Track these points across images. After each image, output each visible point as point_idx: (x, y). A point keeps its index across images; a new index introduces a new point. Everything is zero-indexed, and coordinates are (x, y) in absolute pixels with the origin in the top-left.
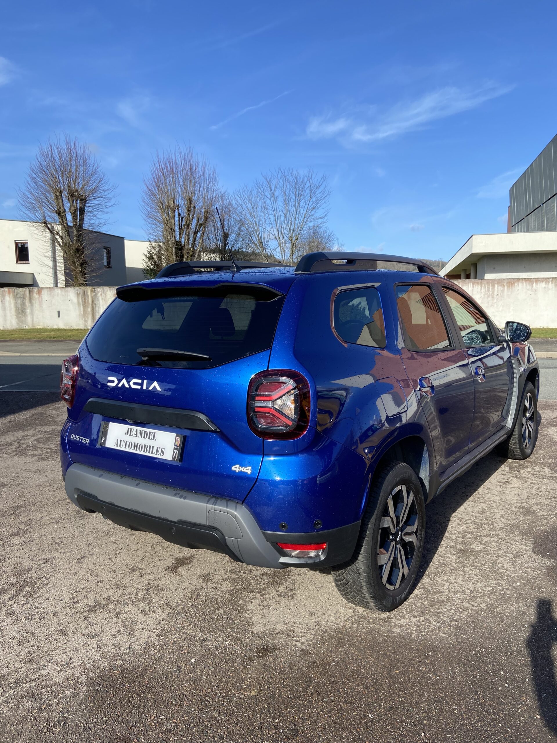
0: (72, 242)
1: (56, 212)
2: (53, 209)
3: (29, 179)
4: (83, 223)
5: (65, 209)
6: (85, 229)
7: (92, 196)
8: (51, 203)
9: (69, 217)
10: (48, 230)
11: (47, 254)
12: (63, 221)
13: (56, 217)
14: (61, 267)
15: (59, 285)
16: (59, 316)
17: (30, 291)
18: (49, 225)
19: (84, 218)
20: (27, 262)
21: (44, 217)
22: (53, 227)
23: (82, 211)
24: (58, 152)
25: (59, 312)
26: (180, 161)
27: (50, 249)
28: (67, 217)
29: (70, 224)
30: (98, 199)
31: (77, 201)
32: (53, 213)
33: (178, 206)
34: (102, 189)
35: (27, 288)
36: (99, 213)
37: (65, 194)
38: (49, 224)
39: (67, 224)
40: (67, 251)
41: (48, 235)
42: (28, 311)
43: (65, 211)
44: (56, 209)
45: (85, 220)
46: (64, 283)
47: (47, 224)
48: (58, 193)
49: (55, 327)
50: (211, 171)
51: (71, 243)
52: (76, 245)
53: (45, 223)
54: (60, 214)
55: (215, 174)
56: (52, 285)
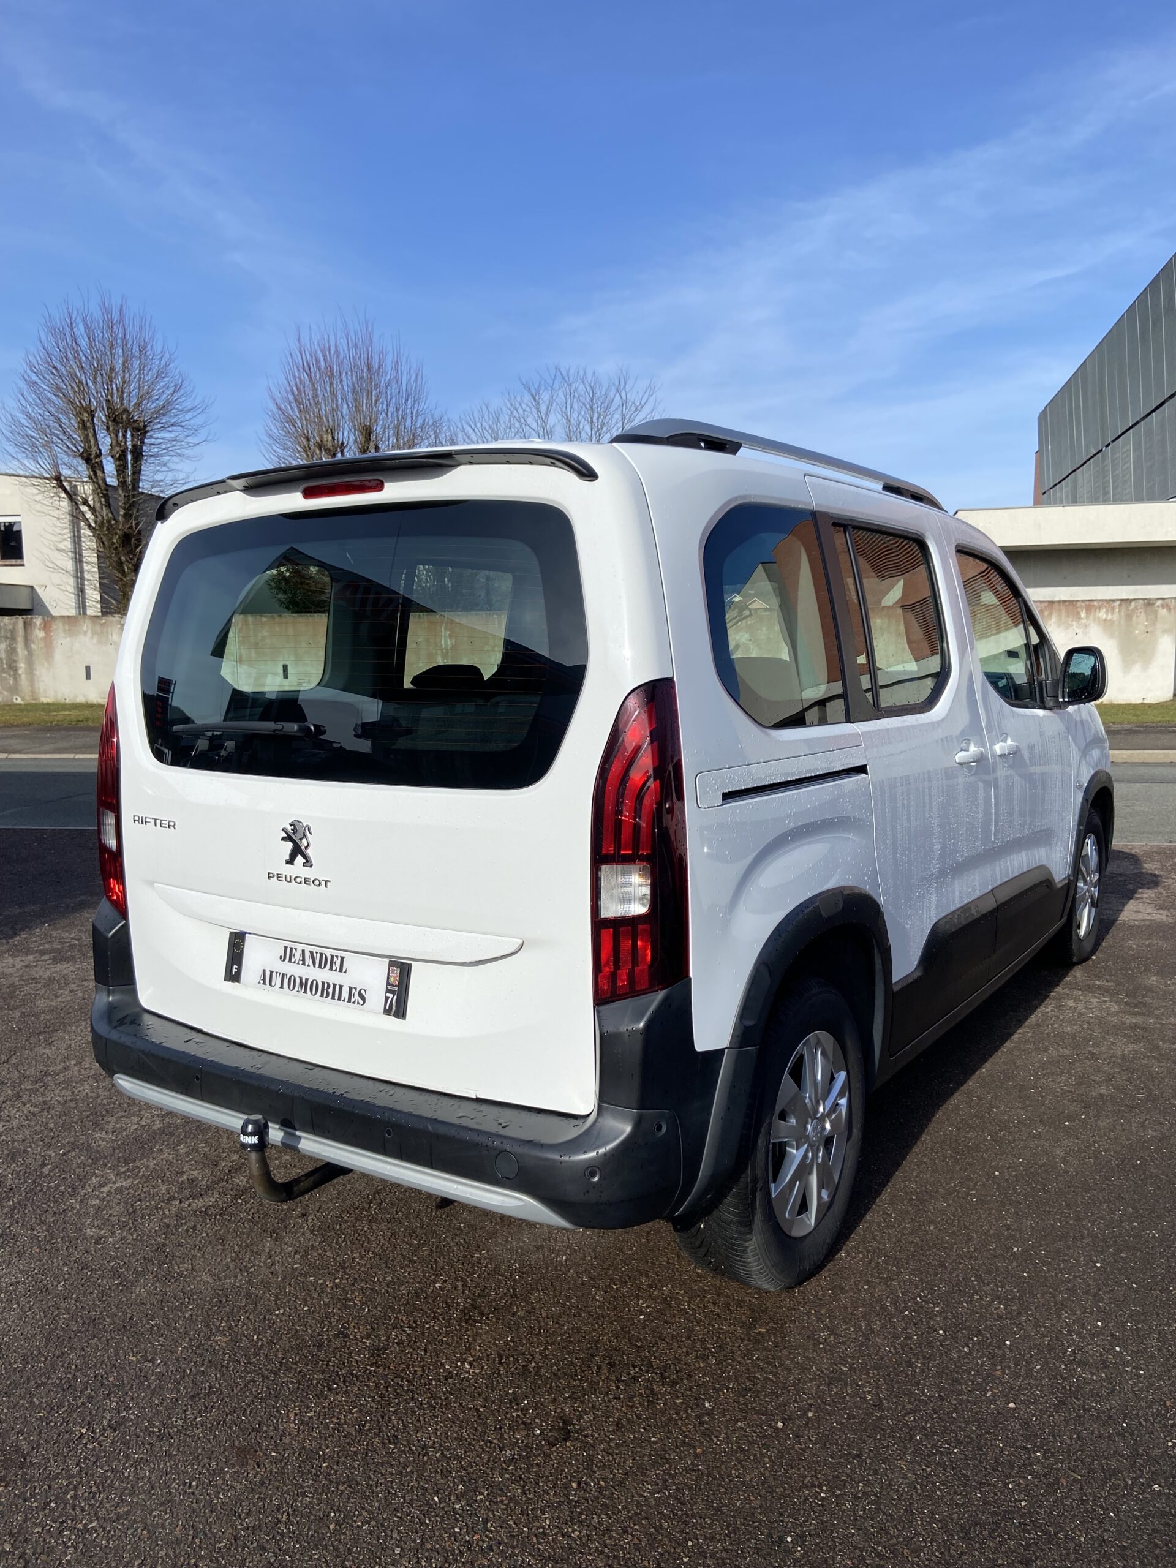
0: (115, 519)
1: (81, 456)
2: (75, 450)
3: (22, 385)
4: (139, 480)
5: (100, 450)
6: (142, 493)
7: (159, 423)
8: (70, 437)
9: (109, 467)
10: (63, 495)
11: (61, 546)
12: (95, 474)
13: (83, 467)
14: (92, 572)
15: (90, 612)
16: (88, 677)
17: (26, 625)
18: (65, 484)
19: (140, 470)
20: (19, 562)
21: (56, 465)
22: (76, 486)
23: (138, 454)
24: (87, 327)
25: (88, 669)
26: (346, 349)
27: (67, 533)
28: (105, 467)
29: (112, 481)
30: (170, 429)
31: (126, 432)
32: (75, 457)
33: (342, 444)
34: (180, 408)
35: (20, 617)
36: (173, 458)
37: (101, 416)
38: (66, 481)
39: (104, 480)
40: (104, 539)
41: (65, 504)
42: (22, 666)
43: (101, 453)
44: (82, 450)
45: (143, 473)
46: (99, 606)
47: (61, 481)
48: (86, 415)
49: (81, 699)
50: (412, 371)
51: (113, 522)
52: (122, 526)
53: (58, 479)
54: (92, 460)
55: (419, 377)
56: (73, 612)
